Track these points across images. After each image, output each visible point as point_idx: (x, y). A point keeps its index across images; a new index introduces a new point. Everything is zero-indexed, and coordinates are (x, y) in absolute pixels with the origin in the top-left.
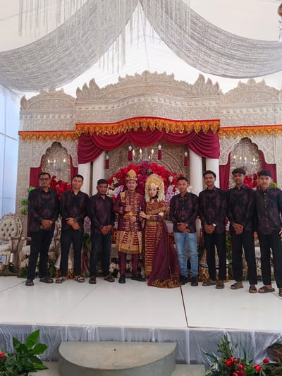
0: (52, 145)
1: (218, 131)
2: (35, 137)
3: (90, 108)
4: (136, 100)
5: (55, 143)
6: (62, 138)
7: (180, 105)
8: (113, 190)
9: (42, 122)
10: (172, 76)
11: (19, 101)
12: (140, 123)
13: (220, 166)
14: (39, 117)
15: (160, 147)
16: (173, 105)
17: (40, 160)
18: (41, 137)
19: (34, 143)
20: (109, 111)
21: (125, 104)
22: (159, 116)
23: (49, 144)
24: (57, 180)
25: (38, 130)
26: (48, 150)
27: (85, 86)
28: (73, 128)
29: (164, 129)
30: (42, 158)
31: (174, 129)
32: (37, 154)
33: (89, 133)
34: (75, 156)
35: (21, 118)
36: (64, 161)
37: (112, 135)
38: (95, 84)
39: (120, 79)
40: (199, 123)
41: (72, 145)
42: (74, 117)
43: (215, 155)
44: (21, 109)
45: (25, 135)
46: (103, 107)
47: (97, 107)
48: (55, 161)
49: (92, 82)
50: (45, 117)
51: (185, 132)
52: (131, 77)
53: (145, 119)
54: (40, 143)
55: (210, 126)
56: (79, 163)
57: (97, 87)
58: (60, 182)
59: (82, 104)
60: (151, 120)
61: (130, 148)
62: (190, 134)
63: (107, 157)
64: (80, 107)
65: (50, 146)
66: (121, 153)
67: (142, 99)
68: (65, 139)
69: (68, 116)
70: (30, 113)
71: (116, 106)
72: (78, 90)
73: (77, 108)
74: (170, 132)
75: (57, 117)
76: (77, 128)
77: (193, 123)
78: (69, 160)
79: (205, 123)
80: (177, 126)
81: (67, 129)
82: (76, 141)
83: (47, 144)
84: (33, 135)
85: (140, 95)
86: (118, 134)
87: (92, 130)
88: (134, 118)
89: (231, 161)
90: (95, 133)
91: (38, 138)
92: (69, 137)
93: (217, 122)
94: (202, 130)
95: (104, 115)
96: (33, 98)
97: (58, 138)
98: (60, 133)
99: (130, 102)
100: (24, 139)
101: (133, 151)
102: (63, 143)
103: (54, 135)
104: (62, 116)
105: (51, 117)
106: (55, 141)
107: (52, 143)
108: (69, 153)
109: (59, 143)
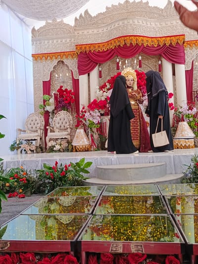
1: (184, 43)
2: (44, 58)
3: (85, 32)
4: (121, 23)
6: (65, 57)
7: (154, 25)
8: (107, 92)
9: (49, 46)
10: (147, 3)
11: (30, 31)
12: (125, 40)
13: (186, 71)
14: (46, 42)
15: (140, 58)
16: (149, 25)
17: (49, 75)
18: (49, 58)
19: (44, 63)
20: (100, 33)
21: (113, 27)
22: (138, 35)
23: (55, 62)
24: (63, 89)
25: (46, 52)
26: (55, 67)
27: (81, 16)
28: (72, 49)
29: (143, 44)
30: (51, 74)
31: (150, 44)
32: (47, 71)
33: (86, 52)
34: (75, 70)
35: (33, 44)
36: (67, 75)
37: (104, 52)
38: (88, 14)
39: (107, 8)
40: (169, 38)
41: (72, 62)
42: (72, 41)
43: (182, 61)
44: (32, 37)
45: (36, 57)
46: (95, 31)
47: (90, 32)
48: (61, 75)
49: (86, 12)
50: (51, 41)
51: (159, 45)
52: (115, 6)
53: (128, 37)
54: (49, 62)
55: (177, 39)
56: (80, 75)
57: (90, 16)
58: (66, 89)
59: (79, 30)
60: (133, 37)
61: (118, 60)
62: (163, 47)
63: (100, 69)
64: (78, 32)
65: (56, 64)
66: (109, 66)
67: (126, 22)
68: (67, 57)
69: (68, 40)
70: (40, 40)
71: (105, 29)
72: (76, 19)
73: (76, 33)
74: (147, 46)
75: (59, 41)
76: (76, 48)
77: (164, 38)
78: (70, 74)
79: (173, 38)
80: (152, 41)
81: (68, 50)
82: (75, 59)
83: (53, 62)
84: (43, 56)
85: (124, 19)
86: (108, 50)
87: (88, 49)
88: (121, 37)
89: (194, 67)
90: (90, 51)
91: (46, 59)
92: (70, 56)
93: (183, 37)
94: (171, 43)
95: (97, 37)
96: (41, 28)
97: (62, 58)
98: (63, 54)
99: (116, 25)
100: (36, 59)
101: (120, 63)
102: (66, 61)
103: (59, 55)
104: (64, 41)
105: (55, 41)
106: (59, 60)
107: (57, 62)
108: (70, 68)
109: (62, 62)
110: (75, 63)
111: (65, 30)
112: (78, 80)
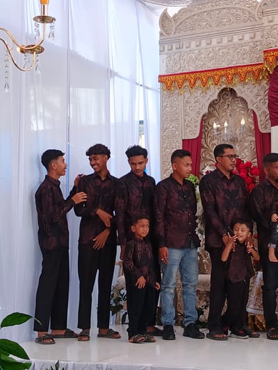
0: (219, 95)
2: (187, 83)
5: (224, 89)
6: (236, 80)
9: (200, 53)
11: (157, 19)
14: (193, 44)
17: (199, 124)
18: (198, 83)
19: (187, 95)
23: (213, 93)
25: (192, 70)
26: (212, 105)
28: (256, 58)
30: (202, 120)
32: (193, 115)
34: (262, 110)
35: (161, 51)
36: (243, 122)
41: (255, 91)
42: (258, 37)
44: (161, 34)
45: (169, 82)
48: (226, 124)
50: (204, 43)
54: (198, 93)
56: (272, 126)
59: (273, 13)
64: (270, 18)
65: (215, 97)
68: (243, 81)
69: (247, 37)
70: (178, 41)
73: (265, 20)
75: (225, 40)
76: (266, 59)
78: (251, 120)
81: (247, 62)
83: (210, 93)
84: (185, 80)
91: (193, 85)
92: (249, 79)
97: (230, 81)
98: (233, 71)
100: (168, 88)
102: (240, 90)
103: (222, 76)
104: (236, 39)
105: (214, 42)
106: (224, 86)
107: (218, 91)
108: (250, 106)
109: (232, 91)
110: (262, 93)
111: (239, 12)
112: (269, 134)
